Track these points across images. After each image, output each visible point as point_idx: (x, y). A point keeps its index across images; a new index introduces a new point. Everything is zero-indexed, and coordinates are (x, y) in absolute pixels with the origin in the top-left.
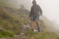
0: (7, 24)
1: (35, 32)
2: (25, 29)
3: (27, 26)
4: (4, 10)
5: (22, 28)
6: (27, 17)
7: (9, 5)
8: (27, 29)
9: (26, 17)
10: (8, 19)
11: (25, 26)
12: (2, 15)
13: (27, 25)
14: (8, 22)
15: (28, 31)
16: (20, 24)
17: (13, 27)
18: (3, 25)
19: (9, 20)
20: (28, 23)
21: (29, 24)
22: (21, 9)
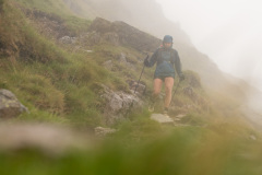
0: (38, 87)
2: (120, 110)
3: (129, 97)
4: (28, 21)
5: (104, 106)
6: (128, 60)
8: (129, 111)
9: (123, 55)
10: (44, 62)
11: (118, 97)
12: (16, 47)
13: (129, 93)
14: (42, 78)
15: (131, 119)
16: (96, 86)
17: (67, 99)
18: (23, 89)
19: (49, 68)
20: (131, 84)
21: (136, 88)
22: (99, 20)
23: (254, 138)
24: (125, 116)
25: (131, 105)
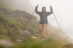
1: (35, 39)
2: (23, 35)
3: (25, 32)
5: (18, 34)
7: (2, 4)
8: (25, 35)
9: (24, 20)
10: (1, 22)
11: (22, 31)
13: (25, 30)
14: (1, 26)
15: (26, 38)
16: (16, 28)
17: (8, 32)
19: (3, 23)
21: (27, 29)
22: (17, 10)
23: (60, 43)
24: (24, 37)
25: (26, 34)
